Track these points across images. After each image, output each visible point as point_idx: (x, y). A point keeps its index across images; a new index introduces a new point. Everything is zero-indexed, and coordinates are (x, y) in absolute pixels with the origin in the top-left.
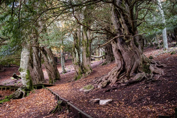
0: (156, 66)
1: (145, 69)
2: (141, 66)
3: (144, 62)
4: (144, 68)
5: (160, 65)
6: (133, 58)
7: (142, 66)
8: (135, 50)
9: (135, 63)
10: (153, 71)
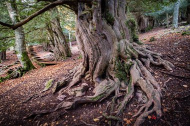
0: (149, 63)
1: (121, 73)
2: (113, 66)
3: (120, 57)
4: (119, 69)
5: (159, 62)
6: (97, 49)
7: (115, 65)
8: (104, 32)
9: (101, 59)
10: (135, 82)
